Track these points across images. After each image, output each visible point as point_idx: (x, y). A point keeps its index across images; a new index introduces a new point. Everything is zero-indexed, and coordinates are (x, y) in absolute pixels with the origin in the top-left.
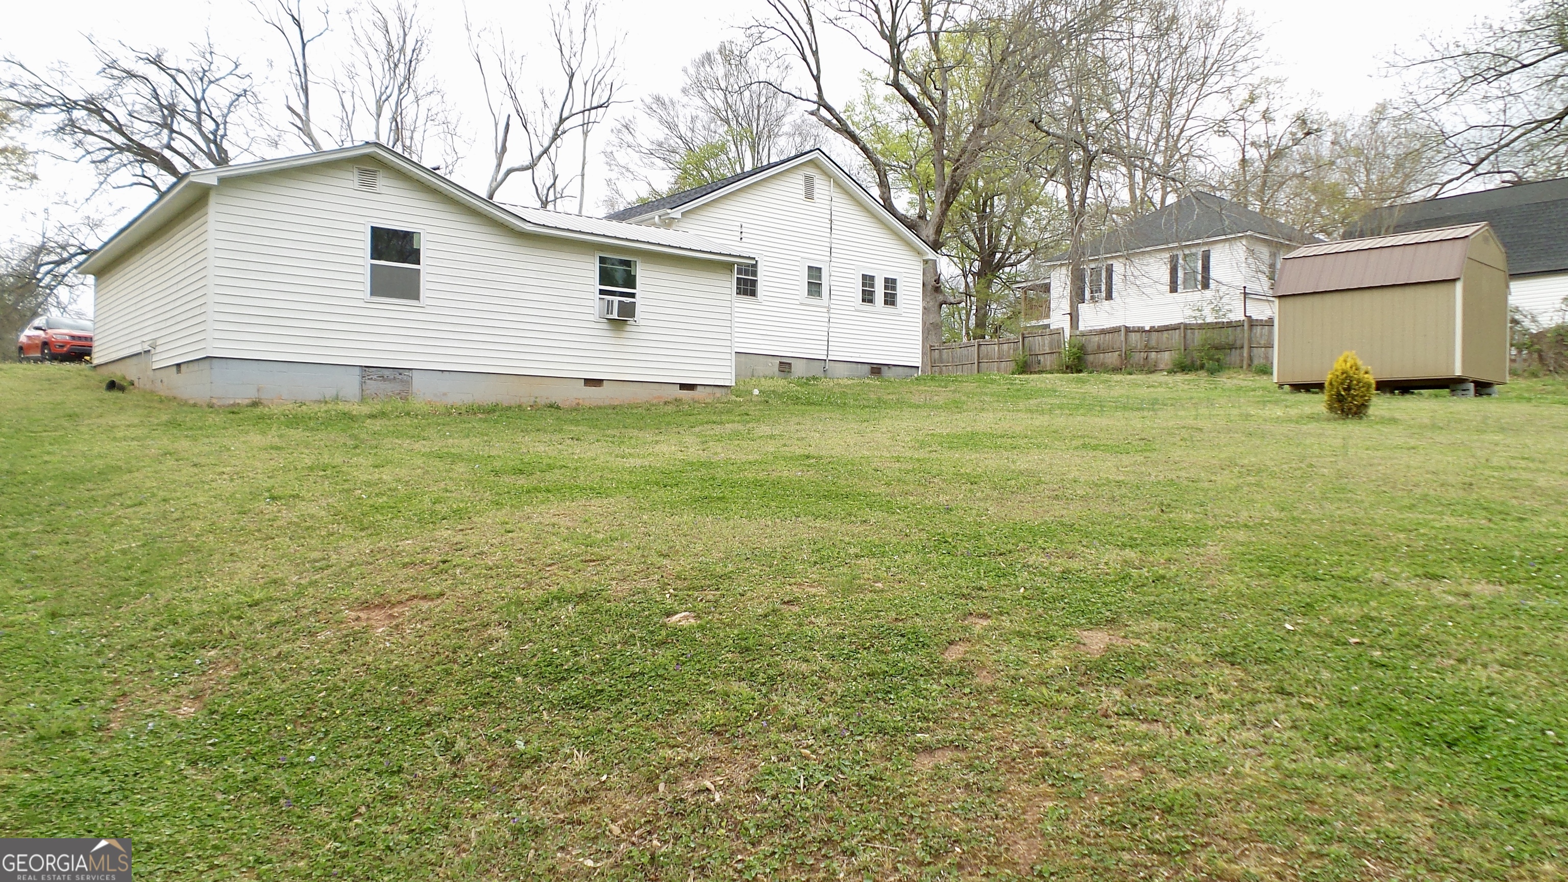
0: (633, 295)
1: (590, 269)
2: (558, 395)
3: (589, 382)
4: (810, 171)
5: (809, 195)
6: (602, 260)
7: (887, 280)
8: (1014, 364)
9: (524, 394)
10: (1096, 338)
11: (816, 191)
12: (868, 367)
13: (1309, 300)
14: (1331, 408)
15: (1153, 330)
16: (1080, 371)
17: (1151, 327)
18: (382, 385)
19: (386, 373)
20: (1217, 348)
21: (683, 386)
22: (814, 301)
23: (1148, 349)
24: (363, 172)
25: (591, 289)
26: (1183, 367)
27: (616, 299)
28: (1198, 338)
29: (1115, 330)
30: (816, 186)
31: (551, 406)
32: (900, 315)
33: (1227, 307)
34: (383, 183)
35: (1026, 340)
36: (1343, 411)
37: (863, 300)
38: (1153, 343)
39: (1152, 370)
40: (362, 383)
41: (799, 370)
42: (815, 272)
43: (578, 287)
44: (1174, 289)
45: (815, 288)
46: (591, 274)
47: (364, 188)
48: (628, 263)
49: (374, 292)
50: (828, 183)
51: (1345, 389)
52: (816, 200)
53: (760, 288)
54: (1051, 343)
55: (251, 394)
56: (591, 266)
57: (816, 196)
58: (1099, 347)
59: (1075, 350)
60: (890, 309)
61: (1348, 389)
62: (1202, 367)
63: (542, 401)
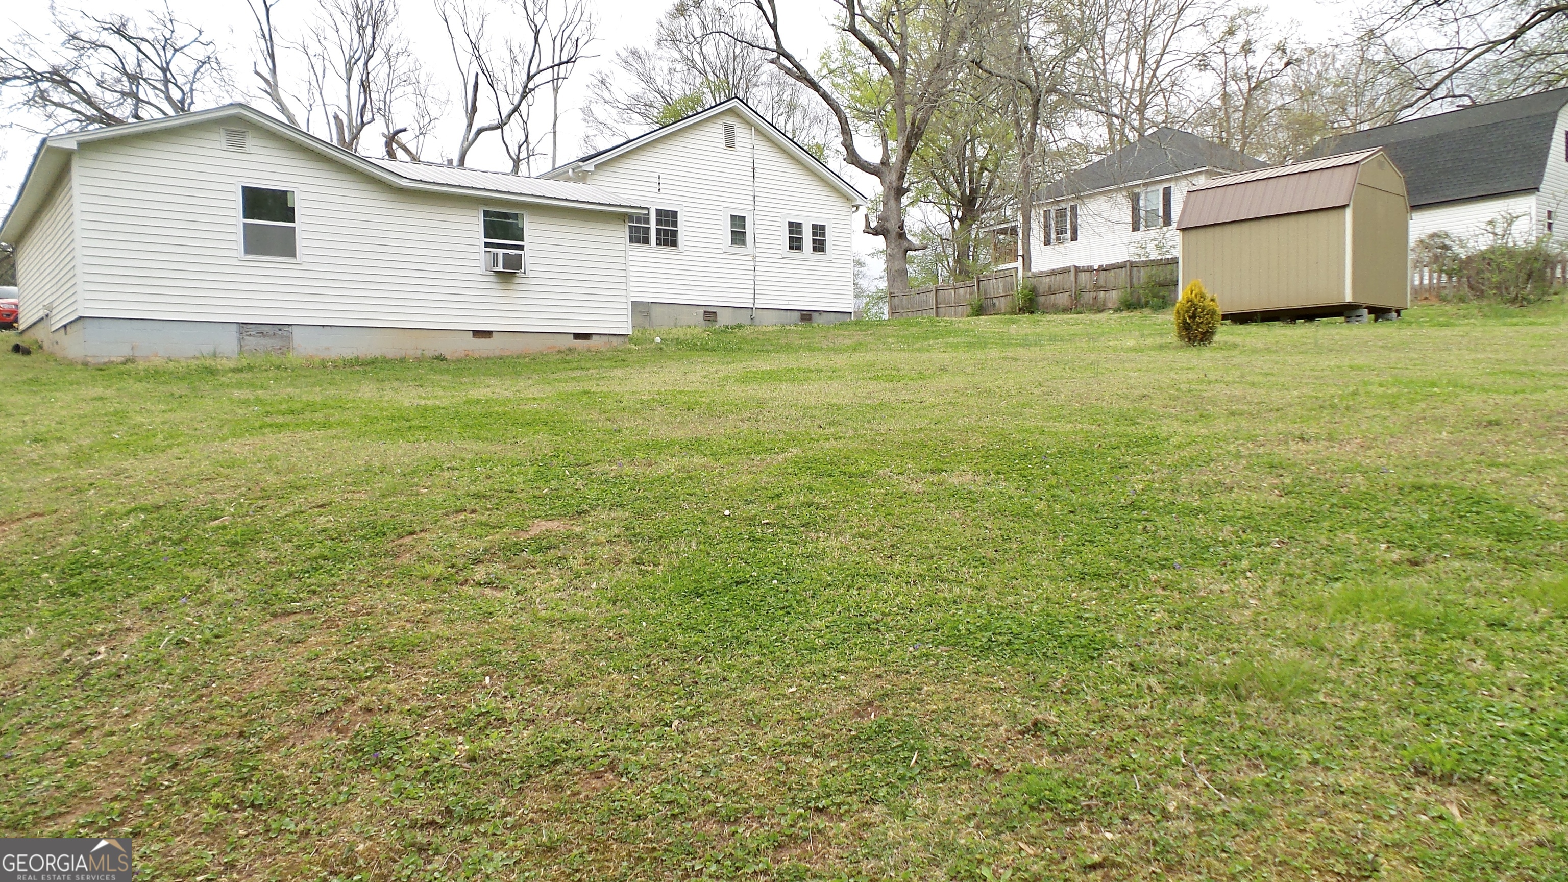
0: (521, 248)
1: (475, 224)
2: (447, 348)
3: (476, 333)
4: (730, 120)
5: (730, 143)
6: (486, 213)
7: (814, 226)
8: (969, 307)
9: (408, 347)
10: (1048, 280)
11: (737, 139)
12: (798, 314)
13: (1210, 231)
14: (1181, 337)
15: (1101, 269)
16: (1032, 313)
17: (1100, 266)
18: (262, 341)
19: (265, 329)
20: (1161, 285)
21: (577, 336)
22: (737, 249)
23: (1097, 288)
24: (230, 133)
25: (476, 242)
26: (1130, 305)
27: (501, 251)
28: (1144, 274)
29: (1065, 271)
30: (737, 134)
31: (437, 358)
32: (830, 261)
33: (1170, 244)
34: (252, 143)
35: (981, 284)
36: (1190, 339)
37: (791, 248)
38: (1102, 283)
39: (1100, 309)
40: (240, 340)
41: (724, 319)
42: (738, 221)
43: (463, 241)
44: (1136, 228)
45: (738, 237)
46: (476, 228)
47: (231, 149)
48: (516, 216)
49: (248, 251)
50: (748, 131)
51: (1190, 317)
52: (737, 148)
53: (681, 238)
54: (1004, 286)
55: (126, 352)
56: (475, 220)
57: (737, 144)
58: (1050, 288)
59: (1026, 292)
60: (818, 256)
61: (1193, 317)
62: (1147, 304)
63: (429, 353)
